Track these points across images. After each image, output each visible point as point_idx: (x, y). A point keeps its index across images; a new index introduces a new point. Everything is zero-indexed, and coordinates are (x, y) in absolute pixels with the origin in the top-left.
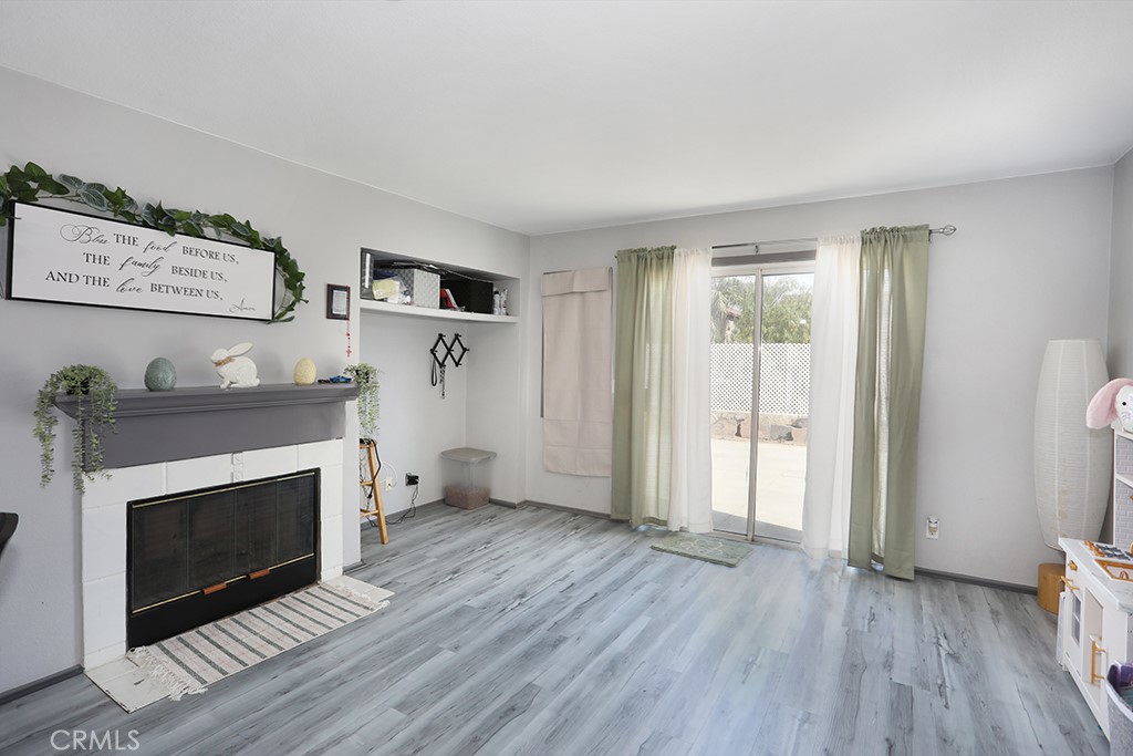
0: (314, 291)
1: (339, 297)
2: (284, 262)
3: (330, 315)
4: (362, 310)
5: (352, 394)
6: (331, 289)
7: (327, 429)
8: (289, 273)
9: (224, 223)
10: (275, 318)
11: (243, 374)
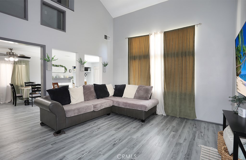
0: (68, 70)
1: (70, 71)
2: (65, 68)
3: (69, 72)
4: (73, 71)
5: (71, 79)
6: (69, 70)
7: (70, 82)
8: (66, 69)
9: (61, 65)
10: (65, 72)
11: (62, 77)
